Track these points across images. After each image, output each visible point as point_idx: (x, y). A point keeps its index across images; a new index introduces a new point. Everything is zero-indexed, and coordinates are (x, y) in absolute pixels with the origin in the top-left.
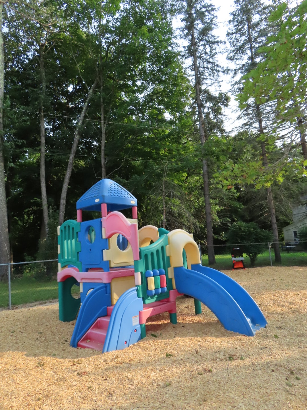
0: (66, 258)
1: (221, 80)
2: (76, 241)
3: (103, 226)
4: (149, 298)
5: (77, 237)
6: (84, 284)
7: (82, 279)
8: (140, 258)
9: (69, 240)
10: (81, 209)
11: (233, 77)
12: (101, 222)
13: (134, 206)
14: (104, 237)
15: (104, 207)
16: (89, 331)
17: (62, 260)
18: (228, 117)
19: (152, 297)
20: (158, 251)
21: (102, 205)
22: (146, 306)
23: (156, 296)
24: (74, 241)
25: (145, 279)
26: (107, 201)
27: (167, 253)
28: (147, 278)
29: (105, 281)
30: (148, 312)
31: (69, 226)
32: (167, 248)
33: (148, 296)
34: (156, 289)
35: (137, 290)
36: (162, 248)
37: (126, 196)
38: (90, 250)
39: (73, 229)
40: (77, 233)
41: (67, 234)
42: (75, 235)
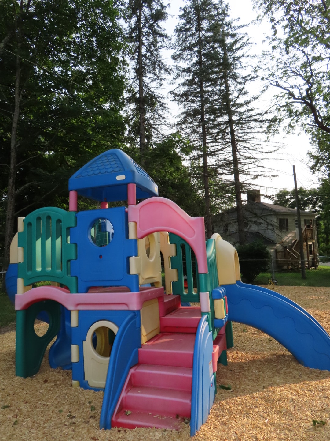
0: (39, 269)
1: (164, 78)
3: (130, 219)
4: (215, 331)
5: (67, 235)
7: (78, 305)
9: (47, 238)
11: (175, 79)
12: (127, 213)
14: (132, 235)
15: (133, 190)
16: (123, 395)
17: (29, 273)
18: (167, 120)
21: (130, 187)
23: (219, 328)
24: (59, 241)
25: (211, 301)
27: (217, 265)
28: (213, 300)
29: (134, 306)
31: (48, 218)
33: (215, 329)
35: (207, 320)
38: (101, 257)
39: (59, 221)
40: (68, 229)
41: (42, 230)
42: (64, 232)
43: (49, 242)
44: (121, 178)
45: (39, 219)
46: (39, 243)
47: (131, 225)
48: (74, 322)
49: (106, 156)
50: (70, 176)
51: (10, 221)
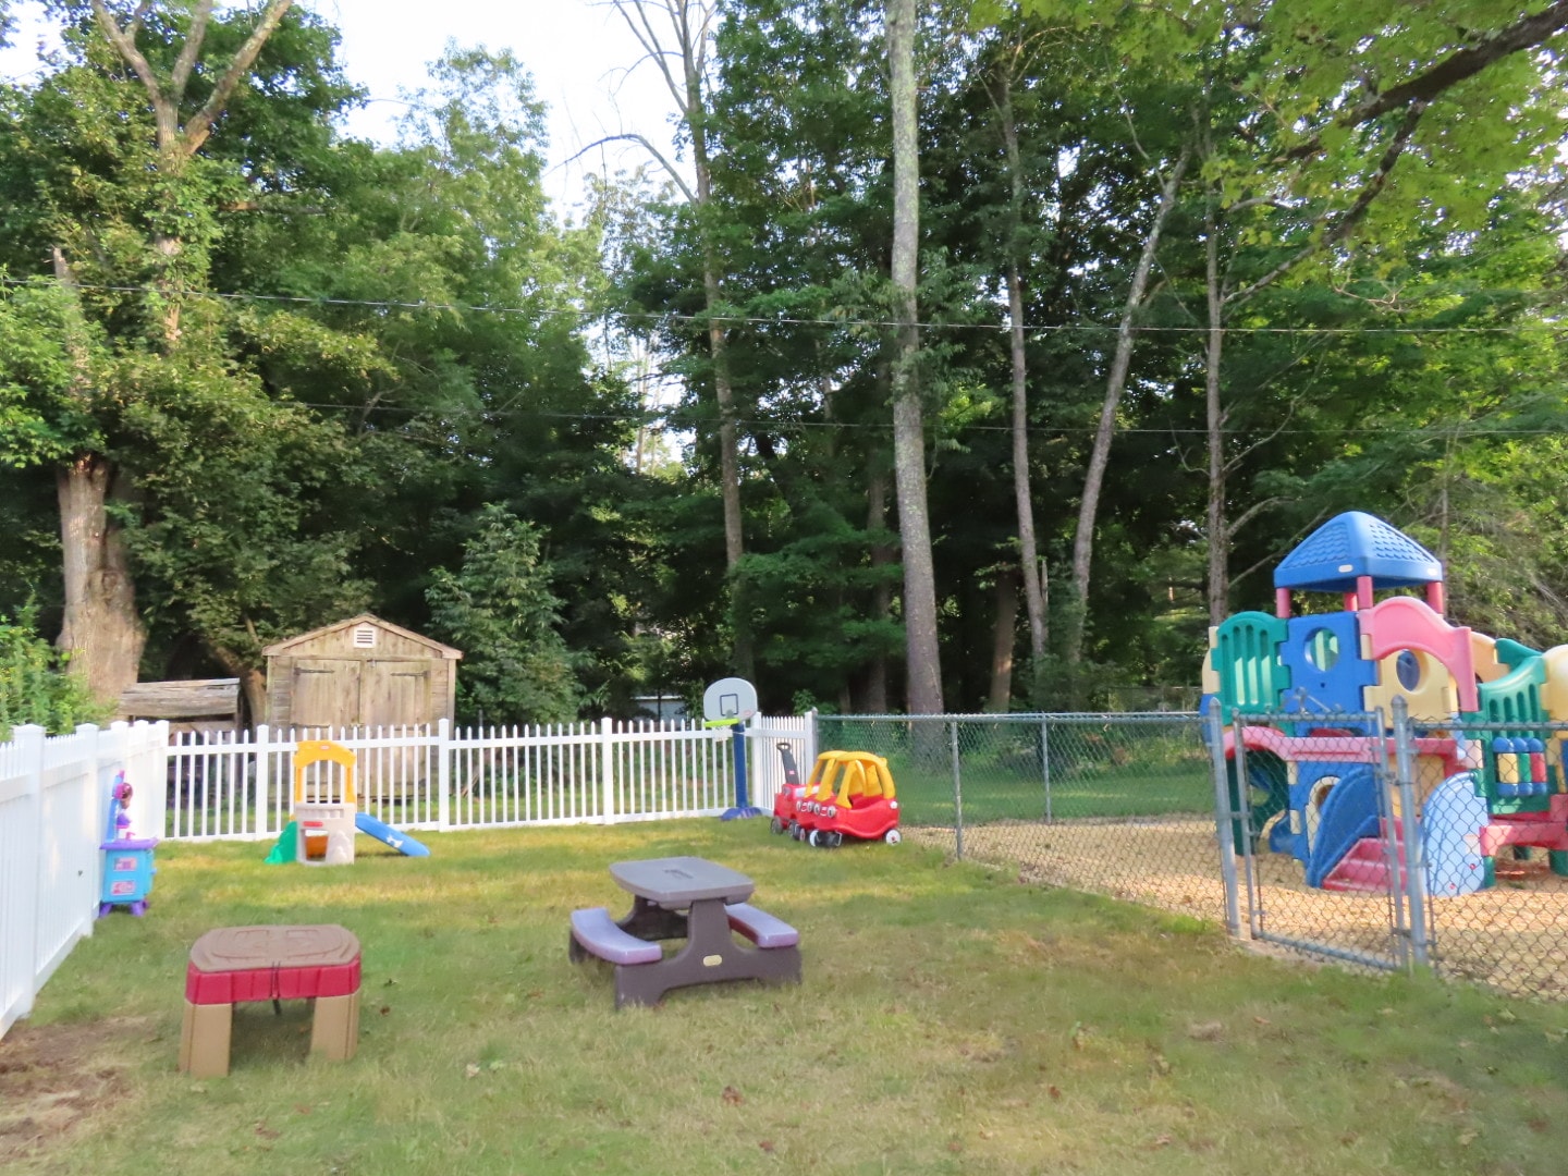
0: (1241, 702)
2: (1274, 662)
3: (1362, 630)
4: (1502, 802)
5: (1277, 654)
6: (1302, 766)
7: (1295, 753)
8: (1480, 707)
9: (1249, 658)
10: (1285, 587)
12: (1357, 621)
13: (1434, 582)
14: (1366, 655)
15: (1365, 585)
16: (1344, 861)
17: (1229, 707)
19: (1509, 800)
20: (1520, 696)
21: (1361, 581)
22: (1495, 818)
23: (1518, 801)
24: (1266, 662)
25: (1492, 756)
26: (1373, 570)
27: (1543, 704)
28: (1495, 755)
30: (1500, 833)
31: (1249, 628)
32: (1542, 691)
33: (1500, 798)
34: (1522, 782)
35: (1473, 780)
36: (1532, 688)
37: (1415, 556)
38: (1322, 686)
39: (1263, 633)
40: (1277, 644)
41: (1243, 646)
42: (1271, 648)
43: (1252, 663)
44: (1346, 569)
45: (1236, 630)
46: (1239, 664)
47: (1364, 639)
48: (1292, 779)
49: (1331, 526)
50: (1276, 566)
51: (1218, 602)
